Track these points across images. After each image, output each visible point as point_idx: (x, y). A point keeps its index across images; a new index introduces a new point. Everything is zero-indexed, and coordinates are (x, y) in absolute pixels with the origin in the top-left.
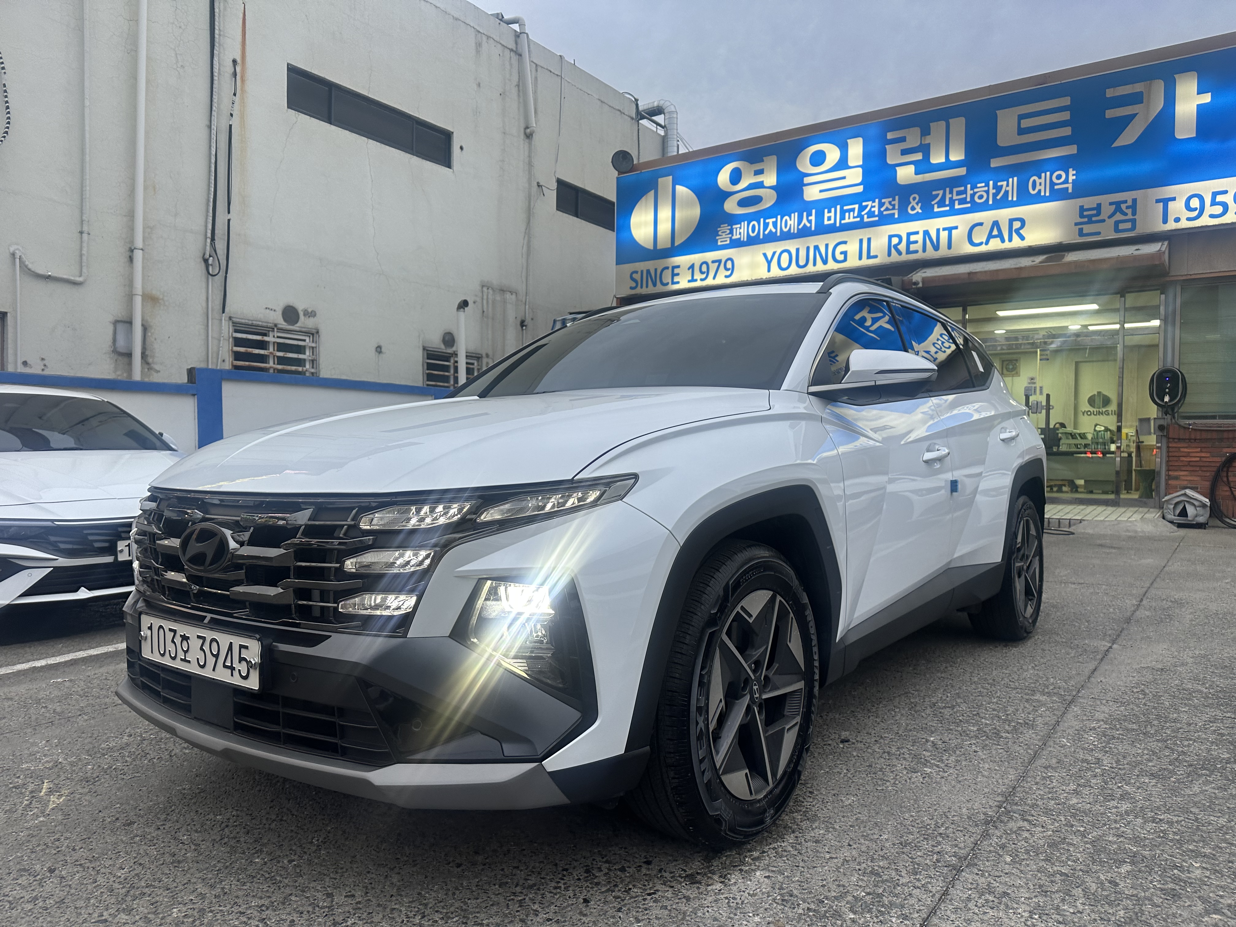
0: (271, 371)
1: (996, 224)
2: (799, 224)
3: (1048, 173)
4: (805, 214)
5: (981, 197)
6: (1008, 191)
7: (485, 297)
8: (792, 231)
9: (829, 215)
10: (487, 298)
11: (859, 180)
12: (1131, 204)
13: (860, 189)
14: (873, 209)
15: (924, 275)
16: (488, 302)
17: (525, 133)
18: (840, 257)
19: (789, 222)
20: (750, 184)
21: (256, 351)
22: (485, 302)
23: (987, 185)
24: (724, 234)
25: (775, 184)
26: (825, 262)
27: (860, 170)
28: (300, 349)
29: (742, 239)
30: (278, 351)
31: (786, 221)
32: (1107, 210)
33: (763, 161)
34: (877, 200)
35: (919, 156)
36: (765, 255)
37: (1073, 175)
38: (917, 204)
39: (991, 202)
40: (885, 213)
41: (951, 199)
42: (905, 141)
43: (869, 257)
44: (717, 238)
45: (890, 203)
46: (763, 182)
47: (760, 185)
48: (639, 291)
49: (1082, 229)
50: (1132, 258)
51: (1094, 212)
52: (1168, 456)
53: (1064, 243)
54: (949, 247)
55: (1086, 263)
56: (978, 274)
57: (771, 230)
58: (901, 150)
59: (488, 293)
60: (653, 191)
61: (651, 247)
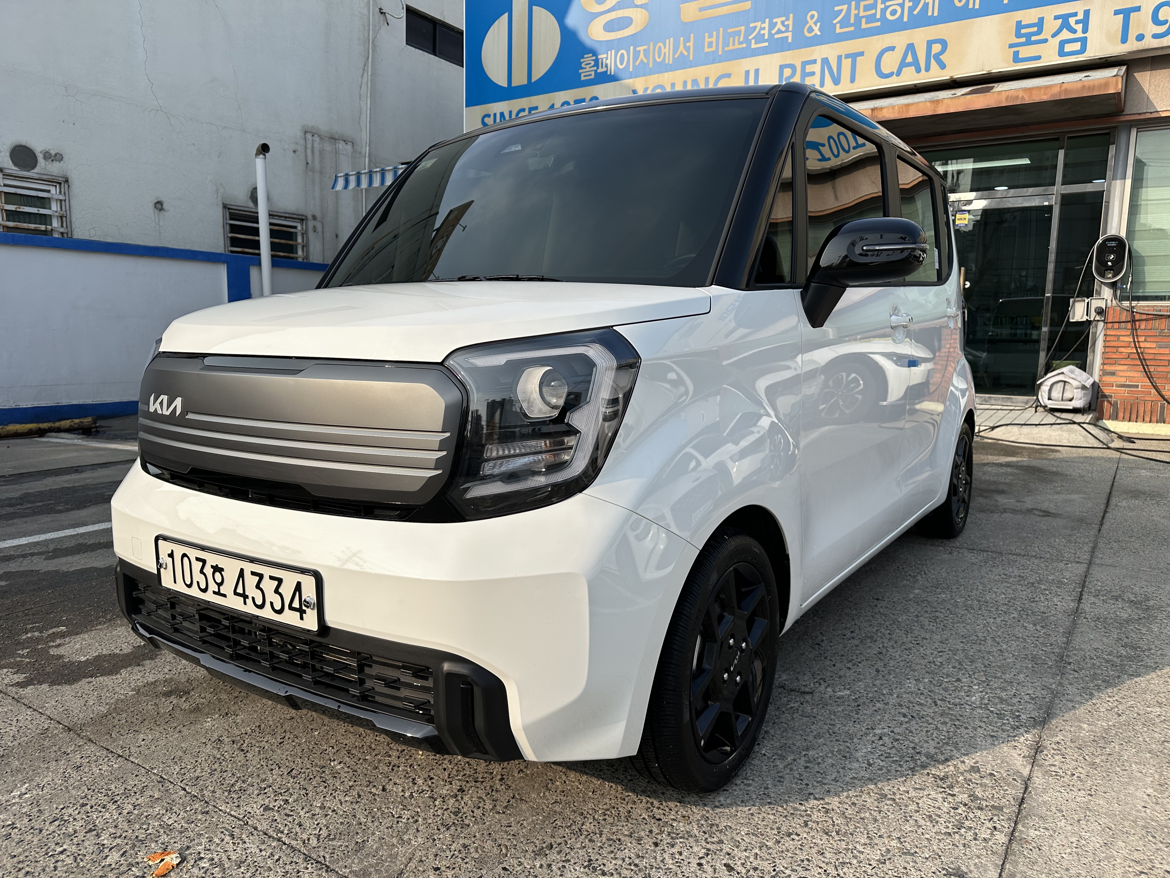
1: (911, 47)
2: (674, 54)
4: (682, 39)
5: (894, 12)
6: (928, 3)
7: (309, 145)
8: (667, 62)
9: (710, 40)
10: (312, 147)
12: (1082, 18)
13: (748, 5)
14: (762, 32)
16: (313, 152)
19: (663, 51)
22: (309, 152)
24: (588, 66)
25: (647, 1)
28: (44, 203)
29: (609, 73)
30: (7, 203)
31: (660, 47)
34: (767, 20)
38: (816, 24)
39: (905, 19)
40: (776, 36)
41: (857, 16)
44: (580, 71)
47: (630, 4)
49: (1018, 51)
50: (1079, 85)
51: (1035, 29)
52: (1105, 347)
53: (993, 71)
54: (853, 80)
55: (1021, 94)
56: (885, 111)
57: (642, 60)
59: (313, 141)
60: (507, 14)
61: (505, 85)
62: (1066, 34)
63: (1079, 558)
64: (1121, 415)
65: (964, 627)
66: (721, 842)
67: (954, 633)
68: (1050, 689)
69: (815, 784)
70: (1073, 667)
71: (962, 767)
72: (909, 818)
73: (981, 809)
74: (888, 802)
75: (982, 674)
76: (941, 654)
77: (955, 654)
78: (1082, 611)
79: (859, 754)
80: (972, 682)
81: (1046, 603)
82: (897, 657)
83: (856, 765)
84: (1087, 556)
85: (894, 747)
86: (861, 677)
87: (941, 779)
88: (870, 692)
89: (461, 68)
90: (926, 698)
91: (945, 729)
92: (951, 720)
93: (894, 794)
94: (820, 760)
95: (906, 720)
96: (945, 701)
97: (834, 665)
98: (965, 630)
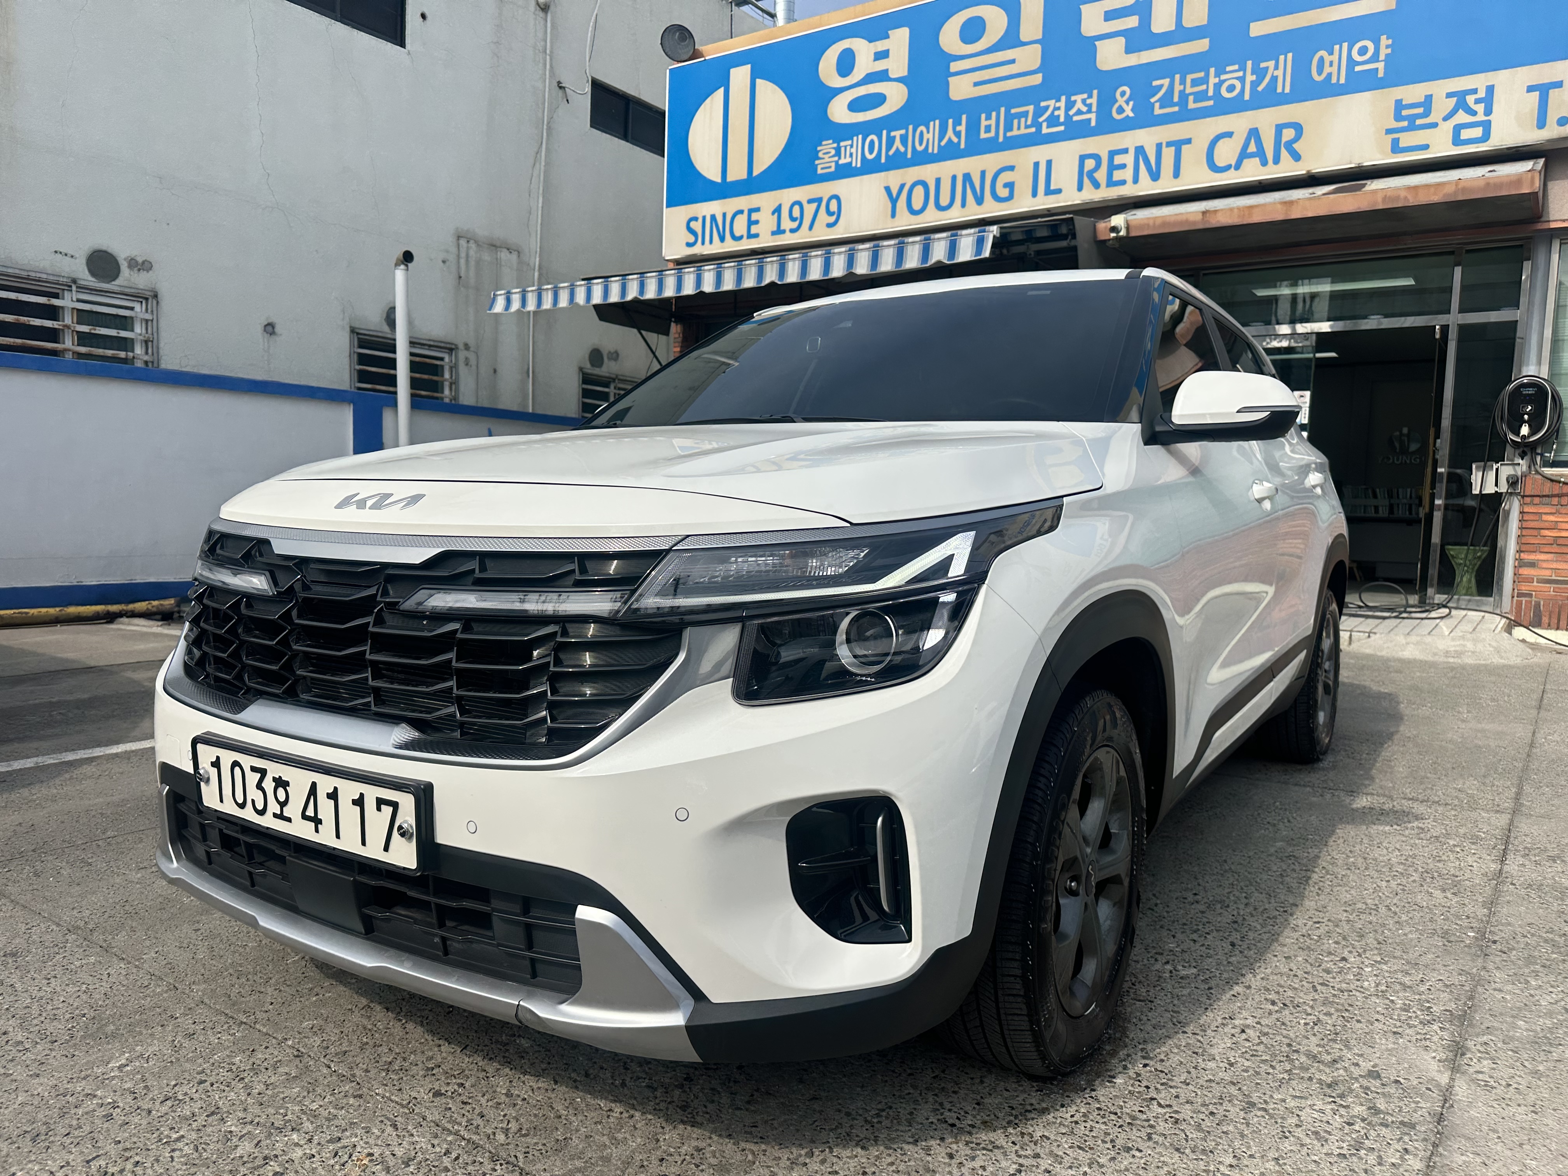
0: (69, 356)
1: (1254, 133)
2: (940, 140)
3: (1345, 45)
4: (950, 121)
5: (1231, 88)
6: (1277, 77)
7: (463, 255)
8: (930, 151)
9: (988, 123)
10: (467, 256)
11: (1037, 64)
12: (1483, 95)
13: (1038, 79)
14: (1056, 113)
15: (1131, 219)
16: (467, 261)
17: (538, 4)
18: (1003, 192)
19: (926, 136)
20: (868, 75)
21: (35, 322)
22: (463, 262)
23: (1243, 68)
24: (826, 156)
25: (906, 74)
26: (980, 201)
27: (1038, 47)
28: (125, 323)
29: (854, 165)
30: (78, 323)
32: (1442, 105)
33: (888, 37)
34: (1063, 98)
35: (1132, 22)
36: (888, 189)
37: (1387, 47)
38: (1127, 102)
39: (1247, 97)
40: (1075, 118)
41: (1182, 93)
43: (1049, 192)
44: (817, 162)
45: (1084, 101)
46: (887, 70)
47: (882, 76)
48: (699, 250)
49: (1398, 139)
50: (1482, 183)
51: (1420, 110)
52: (1521, 528)
53: (1365, 164)
54: (1176, 174)
55: (1403, 194)
56: (1219, 214)
57: (897, 149)
58: (1106, 12)
59: (468, 248)
60: (722, 89)
61: (718, 180)
62: (1462, 117)
63: (1498, 806)
64: (1545, 620)
65: (1346, 891)
66: (1037, 1156)
67: (1333, 899)
68: (1469, 974)
69: (1159, 1086)
70: (1499, 947)
71: (1356, 1072)
72: (1287, 1134)
73: (1387, 1126)
74: (1259, 1113)
75: (1376, 952)
76: (1318, 925)
77: (1337, 926)
78: (1507, 875)
79: (1214, 1051)
80: (1363, 963)
81: (1458, 863)
82: (1259, 927)
83: (1211, 1065)
84: (1508, 804)
85: (1262, 1043)
86: (1211, 952)
87: (1329, 1086)
88: (1225, 971)
89: (660, 158)
90: (1301, 981)
91: (1329, 1022)
92: (1337, 1010)
93: (1266, 1102)
94: (1162, 1057)
95: (1277, 1008)
96: (1327, 985)
97: (1174, 937)
98: (1348, 896)
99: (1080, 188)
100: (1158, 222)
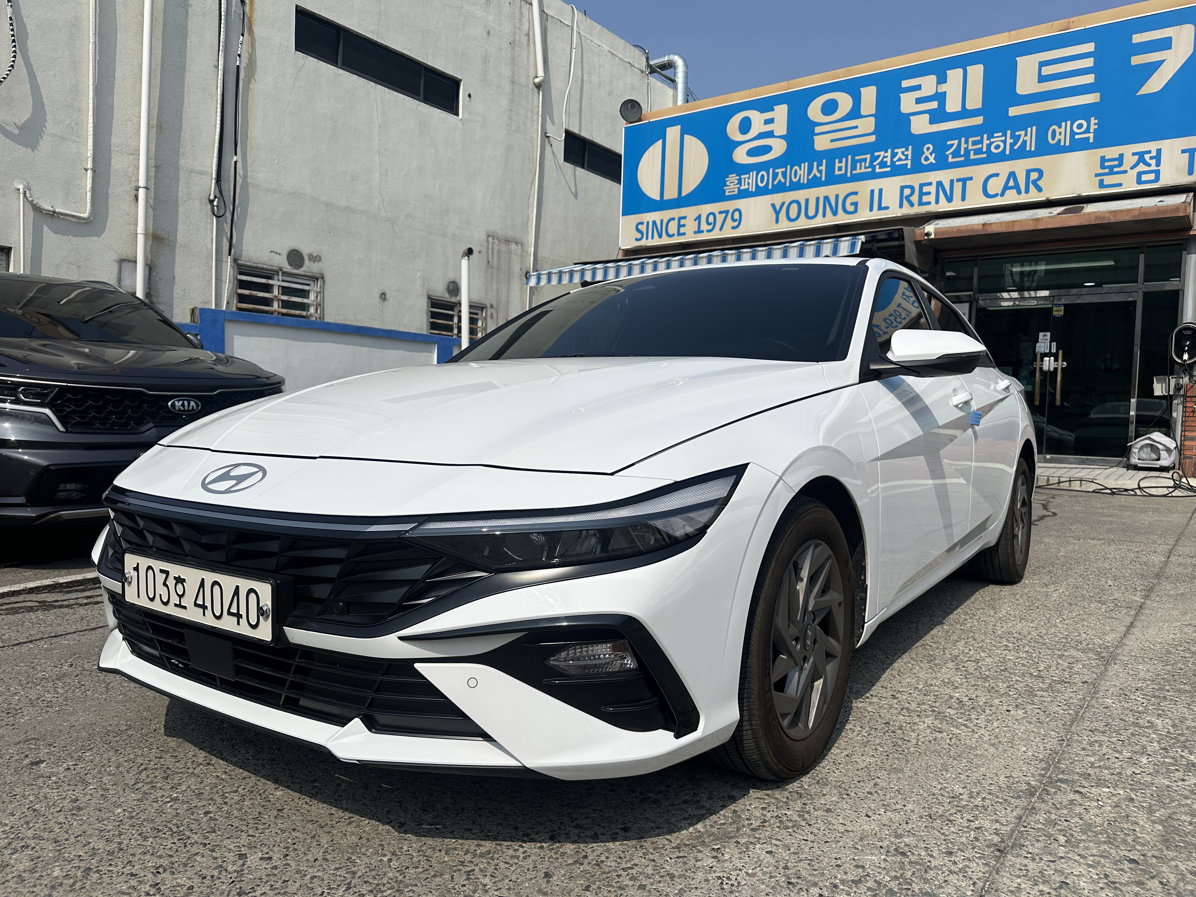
0: (276, 314)
1: (1012, 175)
2: (809, 175)
3: (1069, 123)
4: (815, 163)
5: (997, 147)
6: (1026, 141)
7: (490, 247)
8: (802, 182)
9: (840, 165)
10: (493, 248)
11: (872, 129)
12: (1155, 155)
13: (873, 138)
14: (885, 160)
15: (937, 226)
16: (493, 252)
17: (534, 84)
18: (851, 208)
19: (799, 173)
20: (760, 134)
21: (261, 294)
22: (490, 251)
23: (1005, 135)
24: (732, 184)
25: (785, 133)
26: (835, 213)
27: (873, 119)
28: (304, 294)
29: (750, 190)
30: (283, 294)
31: (796, 170)
32: (1129, 160)
33: (773, 110)
34: (889, 151)
35: (934, 105)
36: (773, 206)
37: (1095, 124)
38: (931, 154)
39: (1007, 152)
40: (897, 163)
41: (966, 149)
42: (920, 89)
43: (880, 208)
44: (725, 188)
45: (903, 153)
46: (773, 131)
47: (770, 134)
48: (644, 243)
49: (1103, 180)
50: (1155, 210)
51: (1117, 163)
53: (1082, 194)
54: (963, 199)
55: (1107, 215)
56: (993, 226)
57: (780, 180)
58: (916, 99)
59: (493, 243)
60: (661, 141)
61: (658, 198)
62: (1142, 167)
63: (1167, 543)
84: (1172, 543)
89: (618, 185)
99: (901, 206)
100: (954, 230)
